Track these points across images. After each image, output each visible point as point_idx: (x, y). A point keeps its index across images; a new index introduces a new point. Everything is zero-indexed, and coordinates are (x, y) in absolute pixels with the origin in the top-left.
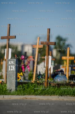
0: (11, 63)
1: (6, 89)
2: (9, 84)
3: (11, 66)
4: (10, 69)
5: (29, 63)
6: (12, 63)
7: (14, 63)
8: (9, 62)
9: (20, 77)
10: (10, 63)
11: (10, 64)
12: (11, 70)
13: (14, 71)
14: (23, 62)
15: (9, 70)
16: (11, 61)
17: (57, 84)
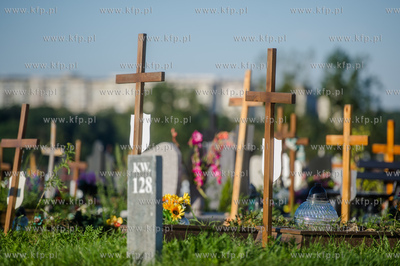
0: (140, 167)
1: (124, 255)
2: (133, 239)
3: (142, 179)
4: (138, 190)
5: (218, 155)
6: (143, 169)
7: (149, 167)
8: (135, 164)
9: (180, 207)
10: (136, 169)
11: (139, 171)
12: (142, 191)
13: (149, 195)
14: (197, 154)
15: (135, 191)
16: (141, 161)
17: (303, 234)
